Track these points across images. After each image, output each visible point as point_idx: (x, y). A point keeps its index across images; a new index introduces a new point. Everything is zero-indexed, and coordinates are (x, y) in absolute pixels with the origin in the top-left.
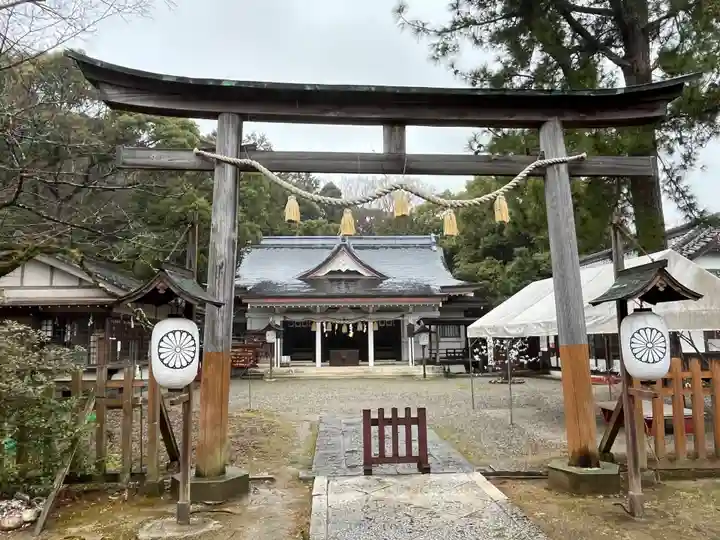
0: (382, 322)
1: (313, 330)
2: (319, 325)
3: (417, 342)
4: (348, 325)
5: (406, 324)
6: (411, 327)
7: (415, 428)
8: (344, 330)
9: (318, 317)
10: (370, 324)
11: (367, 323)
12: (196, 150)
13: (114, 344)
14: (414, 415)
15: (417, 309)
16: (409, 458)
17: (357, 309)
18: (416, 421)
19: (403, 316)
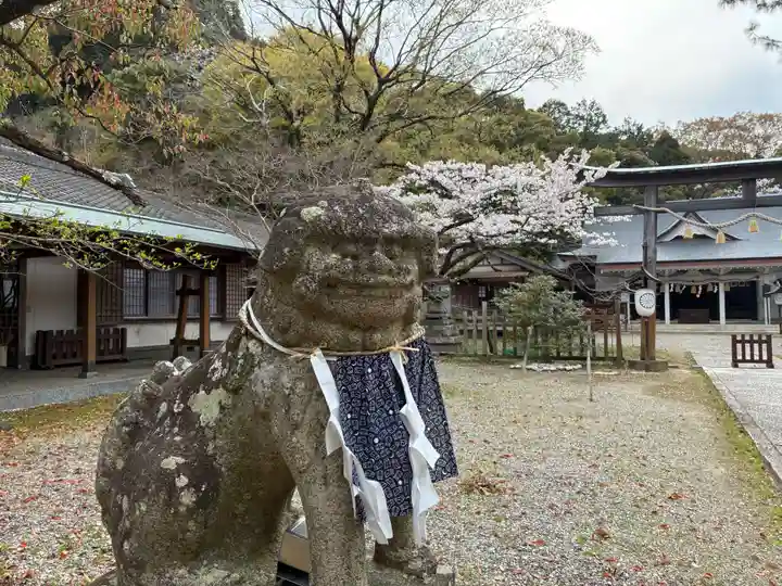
0: (734, 284)
2: (667, 287)
3: (773, 302)
4: (697, 287)
5: (761, 285)
6: (767, 288)
7: (764, 346)
8: (693, 291)
9: (667, 279)
10: (721, 286)
11: (717, 284)
12: (634, 205)
14: (764, 338)
16: (761, 361)
17: (707, 272)
18: (765, 342)
19: (758, 277)
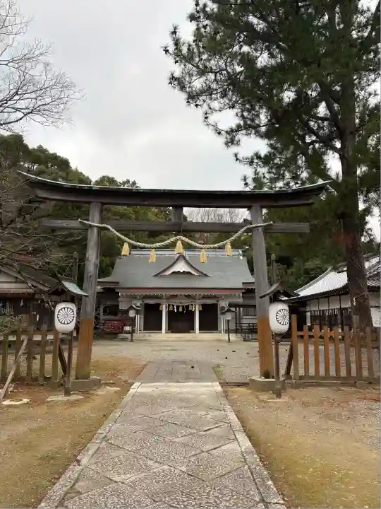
0: (205, 305)
1: (160, 309)
2: (164, 306)
5: (220, 306)
6: (223, 308)
8: (180, 310)
9: (164, 301)
10: (197, 306)
12: (79, 220)
13: (35, 316)
15: (227, 296)
17: (188, 296)
19: (218, 301)
